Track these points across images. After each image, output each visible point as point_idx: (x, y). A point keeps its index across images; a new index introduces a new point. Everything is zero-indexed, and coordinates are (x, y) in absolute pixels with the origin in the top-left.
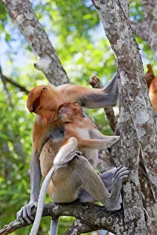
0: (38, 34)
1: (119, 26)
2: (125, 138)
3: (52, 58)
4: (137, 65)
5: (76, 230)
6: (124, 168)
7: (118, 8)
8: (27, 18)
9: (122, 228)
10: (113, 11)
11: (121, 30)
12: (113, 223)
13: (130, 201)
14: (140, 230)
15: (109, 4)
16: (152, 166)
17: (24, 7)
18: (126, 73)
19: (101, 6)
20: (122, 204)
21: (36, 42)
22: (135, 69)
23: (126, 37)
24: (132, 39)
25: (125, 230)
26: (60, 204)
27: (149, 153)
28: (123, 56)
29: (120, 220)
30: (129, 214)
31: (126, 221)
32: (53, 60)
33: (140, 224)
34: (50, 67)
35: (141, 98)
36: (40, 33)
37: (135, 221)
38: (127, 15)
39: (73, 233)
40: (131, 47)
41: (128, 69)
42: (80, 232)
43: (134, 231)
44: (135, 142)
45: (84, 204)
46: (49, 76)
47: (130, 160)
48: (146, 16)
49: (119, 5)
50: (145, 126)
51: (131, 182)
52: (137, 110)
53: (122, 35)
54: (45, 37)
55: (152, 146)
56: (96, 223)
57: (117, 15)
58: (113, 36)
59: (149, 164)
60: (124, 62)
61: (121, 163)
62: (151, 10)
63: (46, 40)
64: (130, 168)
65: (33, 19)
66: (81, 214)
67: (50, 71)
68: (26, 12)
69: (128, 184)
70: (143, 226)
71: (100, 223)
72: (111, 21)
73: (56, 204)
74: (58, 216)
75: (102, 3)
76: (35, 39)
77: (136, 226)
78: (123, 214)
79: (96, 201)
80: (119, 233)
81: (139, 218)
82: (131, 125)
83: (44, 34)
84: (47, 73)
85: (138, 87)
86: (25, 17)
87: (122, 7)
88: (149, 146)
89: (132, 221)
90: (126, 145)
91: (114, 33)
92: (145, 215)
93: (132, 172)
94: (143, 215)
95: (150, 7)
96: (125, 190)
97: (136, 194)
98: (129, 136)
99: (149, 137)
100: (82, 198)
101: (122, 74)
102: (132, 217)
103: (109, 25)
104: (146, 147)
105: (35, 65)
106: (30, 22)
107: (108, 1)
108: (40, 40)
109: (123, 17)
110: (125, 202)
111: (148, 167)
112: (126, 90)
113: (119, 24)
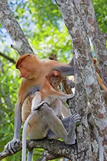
0: (14, 25)
1: (74, 18)
2: (78, 94)
3: (23, 41)
4: (86, 45)
5: (45, 158)
6: (78, 115)
7: (73, 5)
8: (6, 13)
9: (76, 156)
10: (69, 8)
11: (75, 21)
12: (70, 153)
13: (82, 138)
14: (88, 158)
15: (67, 3)
16: (96, 114)
17: (3, 6)
18: (79, 50)
19: (61, 4)
20: (76, 140)
21: (12, 30)
22: (85, 47)
23: (79, 25)
24: (82, 27)
25: (78, 158)
26: (34, 140)
27: (94, 105)
28: (76, 39)
29: (75, 151)
30: (81, 147)
31: (79, 151)
32: (24, 43)
33: (88, 153)
34: (22, 47)
35: (89, 67)
36: (15, 24)
37: (85, 151)
38: (79, 11)
39: (43, 160)
40: (82, 33)
41: (80, 47)
42: (47, 159)
43: (84, 158)
44: (85, 97)
45: (50, 140)
46: (21, 54)
47: (82, 110)
48: (84, 12)
49: (74, 3)
50: (92, 86)
51: (82, 125)
52: (86, 75)
53: (76, 24)
54: (18, 26)
55: (96, 100)
56: (58, 153)
57: (72, 10)
58: (69, 25)
59: (95, 112)
60: (78, 43)
61: (76, 112)
62: (87, 8)
63: (19, 29)
64: (82, 115)
65: (10, 14)
66: (48, 147)
67: (22, 50)
68: (5, 10)
69: (80, 126)
70: (90, 155)
71: (61, 153)
72: (68, 15)
73: (32, 140)
74: (33, 149)
75: (62, 2)
76: (11, 28)
77: (85, 155)
78: (77, 147)
79: (59, 138)
80: (74, 160)
81: (88, 150)
82: (83, 86)
83: (17, 25)
84: (20, 51)
85: (87, 60)
86: (4, 13)
87: (76, 5)
88: (95, 100)
89: (83, 151)
90: (79, 100)
91: (70, 22)
92: (92, 148)
93: (83, 118)
94: (90, 147)
95: (86, 6)
96: (78, 130)
97: (86, 133)
98: (81, 94)
99: (94, 94)
100: (49, 136)
101: (76, 51)
102: (83, 149)
103: (67, 17)
104: (93, 101)
105: (12, 46)
106: (8, 16)
107: (66, 1)
108: (14, 28)
109: (76, 12)
110: (79, 138)
111: (94, 114)
112: (79, 62)
113: (73, 17)
